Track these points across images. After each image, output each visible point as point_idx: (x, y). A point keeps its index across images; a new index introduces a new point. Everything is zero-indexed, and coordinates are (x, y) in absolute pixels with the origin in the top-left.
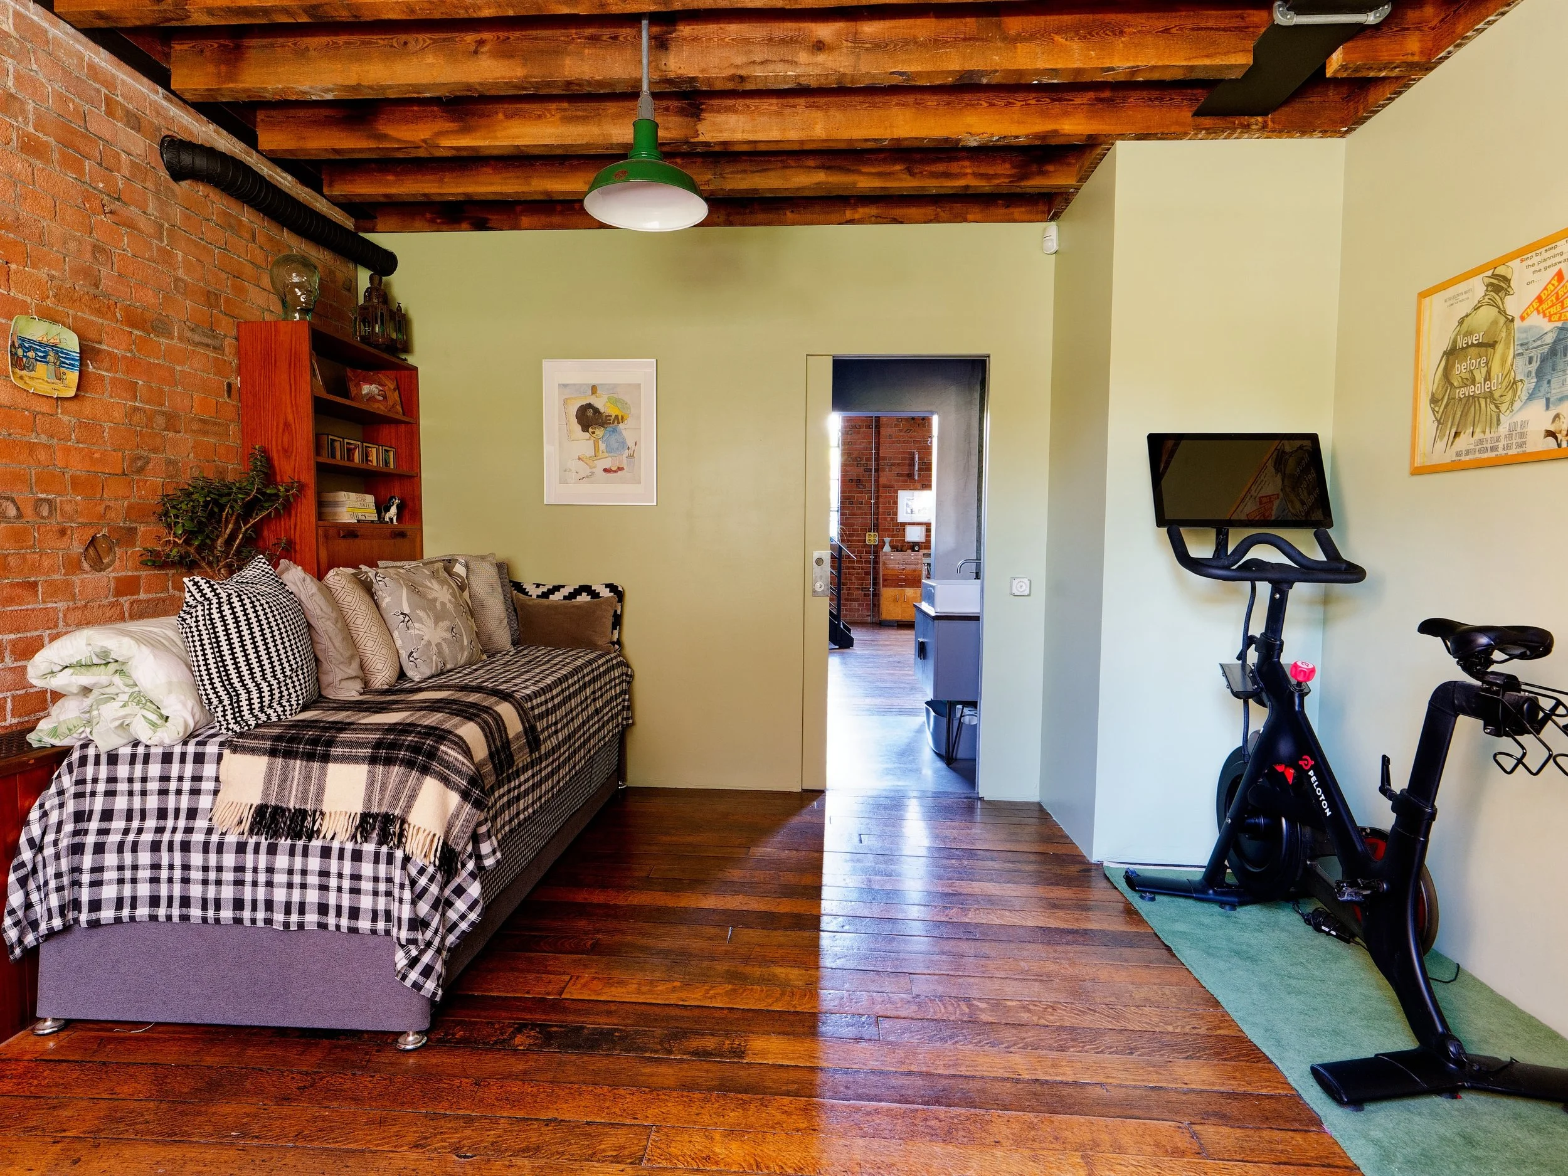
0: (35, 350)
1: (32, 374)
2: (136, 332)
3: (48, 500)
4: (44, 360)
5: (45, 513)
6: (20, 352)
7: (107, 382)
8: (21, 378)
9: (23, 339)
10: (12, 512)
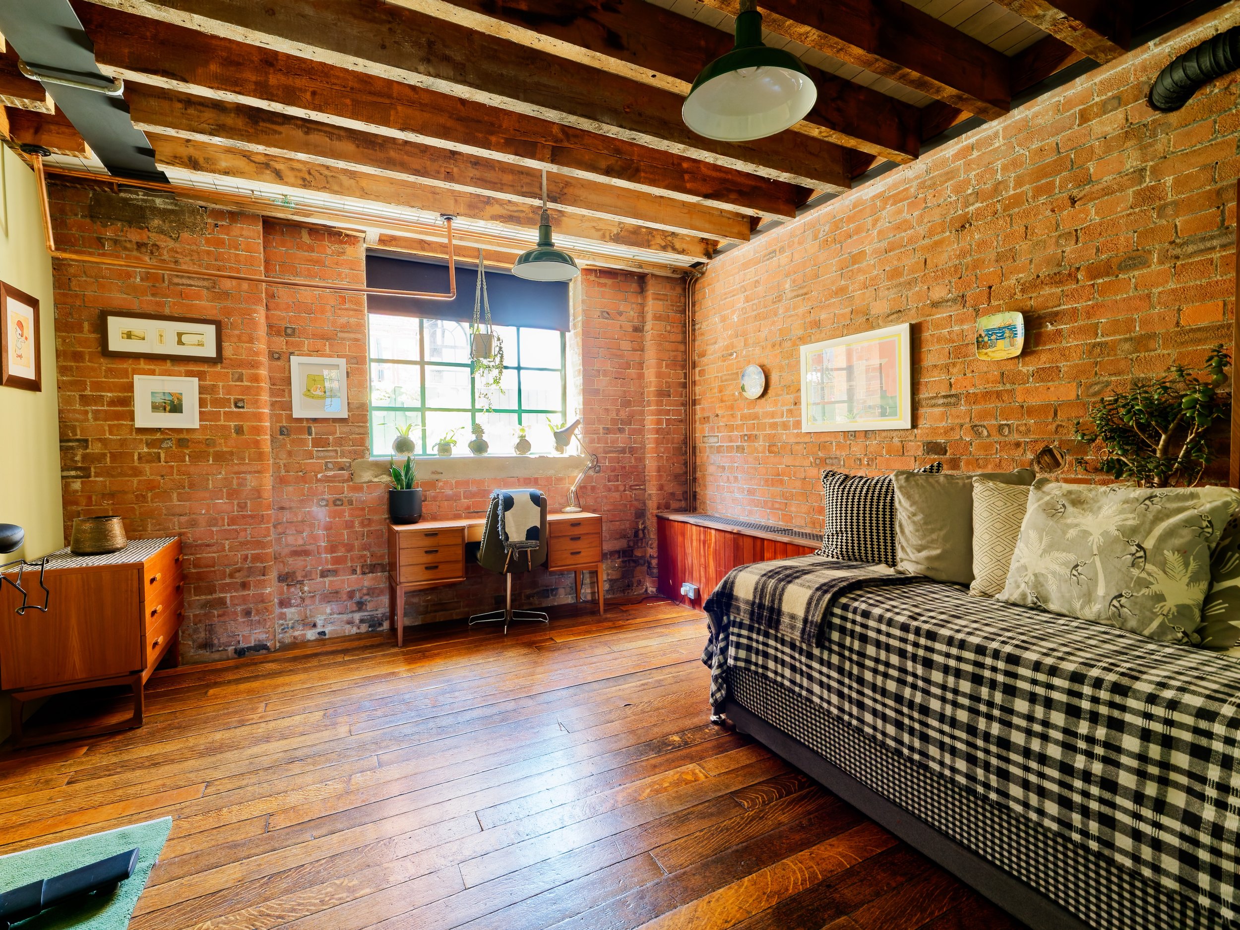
0: (995, 333)
1: (994, 349)
2: (1100, 281)
3: (1008, 425)
4: (1002, 337)
5: (1006, 433)
6: (986, 339)
7: (1065, 333)
8: (986, 354)
9: (988, 330)
10: (985, 433)
